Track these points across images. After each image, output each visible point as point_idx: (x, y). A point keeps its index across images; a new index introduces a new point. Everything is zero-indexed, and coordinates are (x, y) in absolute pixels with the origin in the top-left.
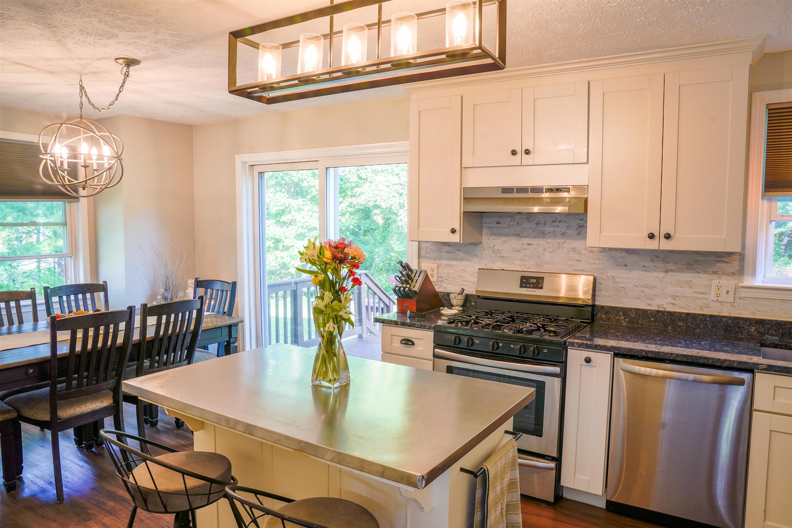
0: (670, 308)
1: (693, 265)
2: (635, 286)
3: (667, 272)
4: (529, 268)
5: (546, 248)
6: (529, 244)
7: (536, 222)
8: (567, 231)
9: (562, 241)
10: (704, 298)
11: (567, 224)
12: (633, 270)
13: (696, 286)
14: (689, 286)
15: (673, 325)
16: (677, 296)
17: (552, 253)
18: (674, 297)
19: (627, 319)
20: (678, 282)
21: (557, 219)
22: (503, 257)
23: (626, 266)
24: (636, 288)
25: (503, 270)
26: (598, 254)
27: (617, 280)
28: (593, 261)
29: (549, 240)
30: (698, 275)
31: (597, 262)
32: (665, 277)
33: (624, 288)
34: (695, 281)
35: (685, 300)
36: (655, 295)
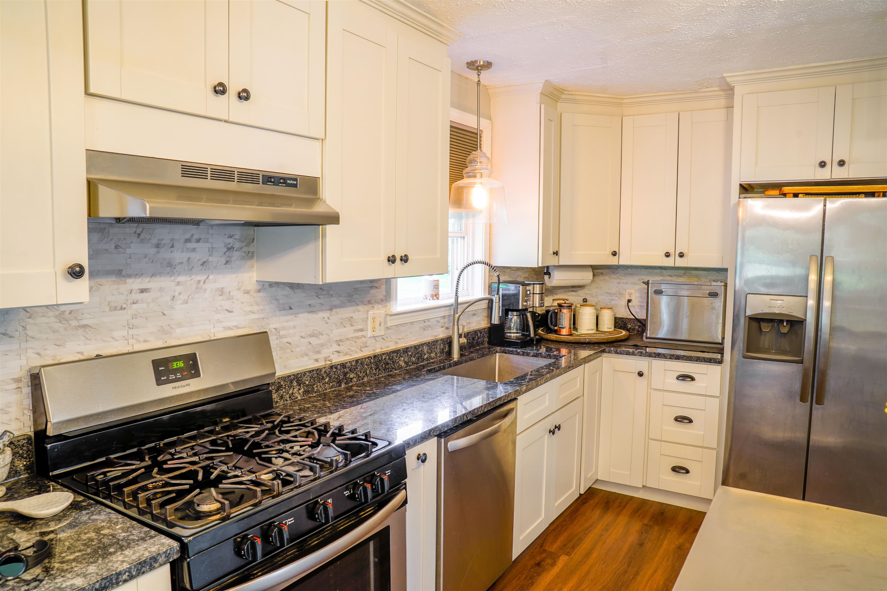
0: (337, 359)
1: (352, 296)
2: (302, 337)
3: (332, 309)
4: (145, 341)
5: (177, 294)
6: (142, 291)
7: (154, 241)
8: (211, 259)
9: (202, 278)
10: (363, 336)
11: (209, 245)
12: (298, 314)
13: (356, 322)
14: (351, 324)
15: (346, 379)
16: (341, 341)
17: (187, 303)
18: (339, 342)
19: (302, 390)
20: (341, 321)
21: (193, 235)
22: (85, 326)
23: (291, 308)
24: (303, 340)
25: (98, 357)
26: (255, 295)
27: (282, 333)
28: (249, 309)
29: (181, 279)
30: (357, 307)
31: (255, 308)
32: (330, 317)
33: (290, 344)
34: (356, 315)
35: (348, 343)
36: (322, 345)
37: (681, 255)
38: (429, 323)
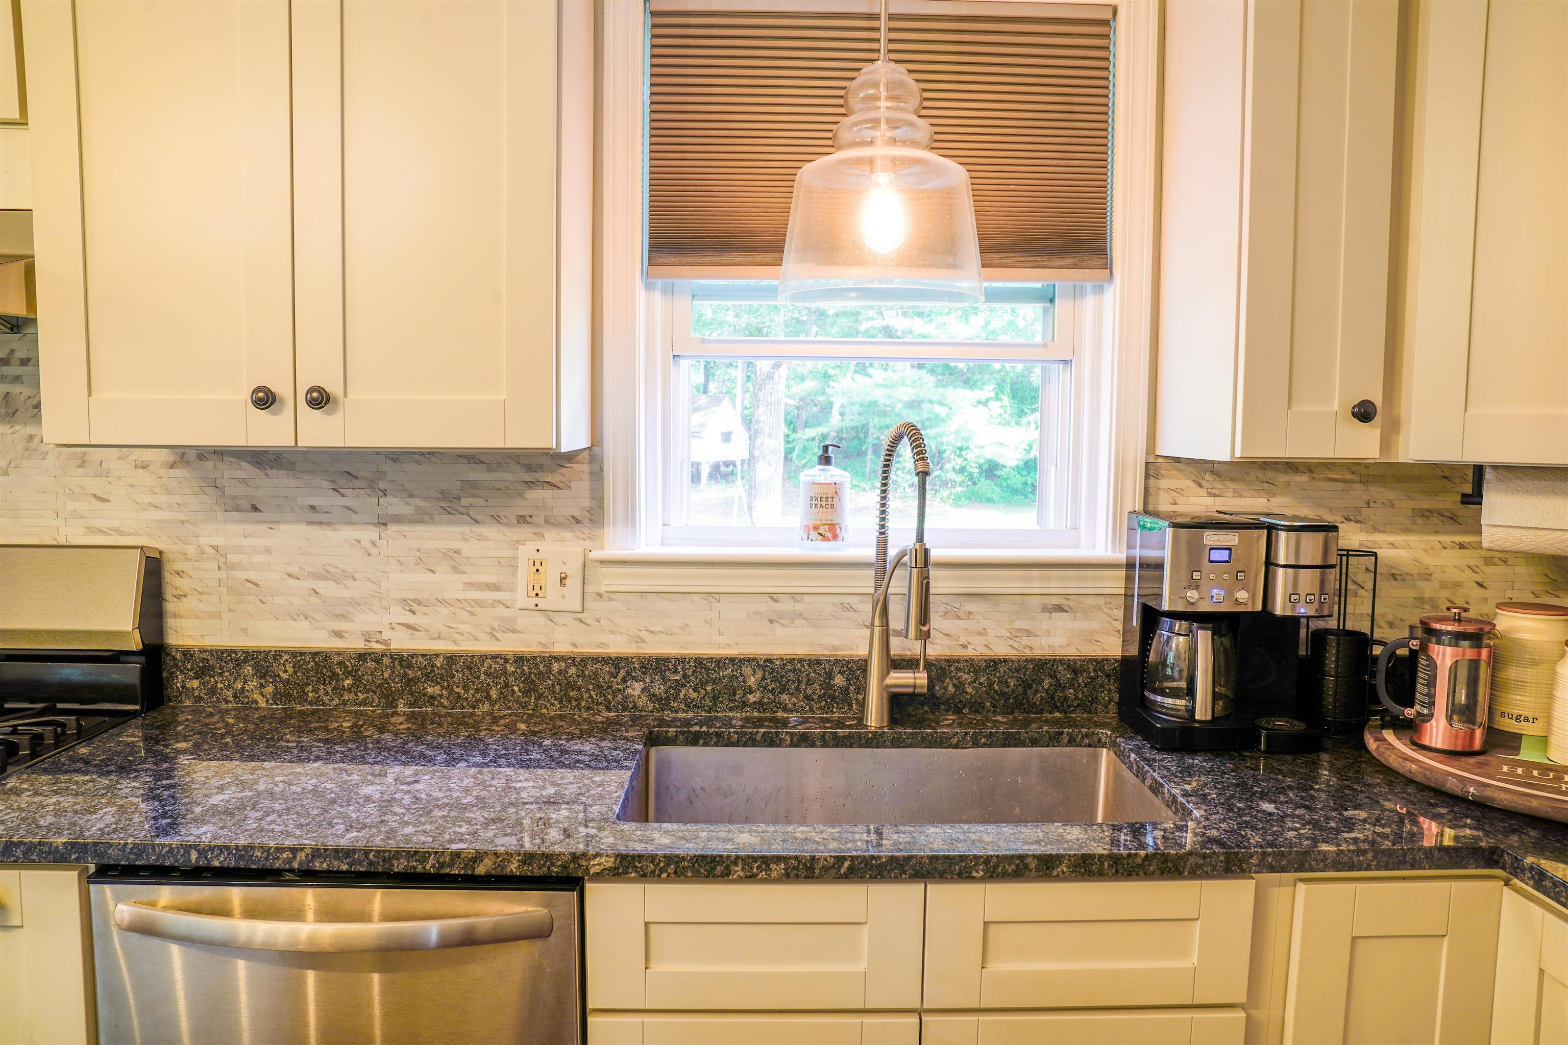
0: (401, 642)
1: (459, 499)
2: (290, 575)
3: (386, 524)
10: (499, 602)
12: (278, 522)
13: (473, 565)
14: (453, 568)
15: (412, 694)
16: (418, 602)
17: (6, 474)
18: (412, 605)
19: (270, 689)
20: (418, 554)
21: (12, 351)
23: (255, 509)
24: (292, 582)
26: (163, 472)
27: (232, 558)
28: (149, 499)
30: (477, 529)
31: (164, 499)
32: (379, 542)
33: (256, 584)
34: (470, 548)
35: (444, 611)
36: (355, 603)
38: (799, 607)
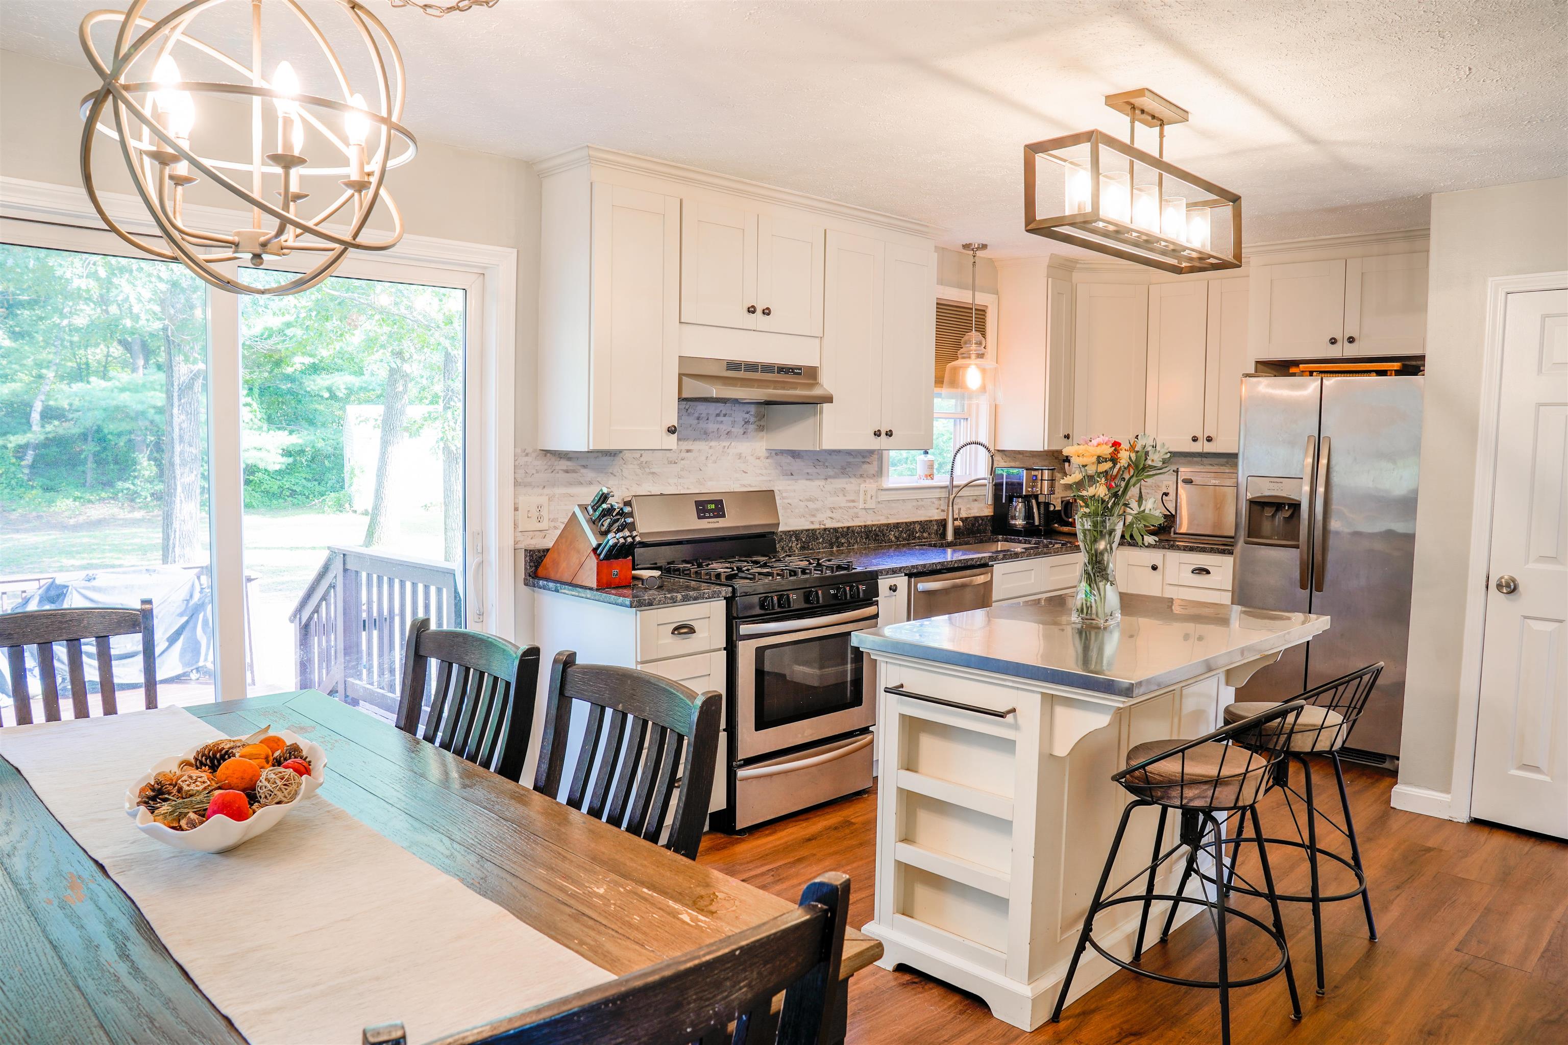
0: (830, 524)
2: (800, 500)
3: (827, 479)
4: (688, 488)
5: (709, 455)
6: (688, 451)
7: (696, 415)
8: (733, 430)
9: (726, 444)
10: (855, 507)
11: (732, 419)
13: (849, 493)
14: (844, 494)
16: (834, 508)
17: (716, 463)
18: (832, 509)
20: (835, 490)
21: (721, 410)
22: (653, 473)
23: (792, 475)
24: (801, 503)
25: (662, 494)
26: (765, 460)
27: (784, 494)
28: (760, 470)
29: (713, 444)
30: (850, 480)
31: (765, 470)
32: (825, 486)
33: (792, 505)
34: (849, 487)
35: (840, 510)
36: (817, 510)
37: (1209, 439)
38: (922, 503)
